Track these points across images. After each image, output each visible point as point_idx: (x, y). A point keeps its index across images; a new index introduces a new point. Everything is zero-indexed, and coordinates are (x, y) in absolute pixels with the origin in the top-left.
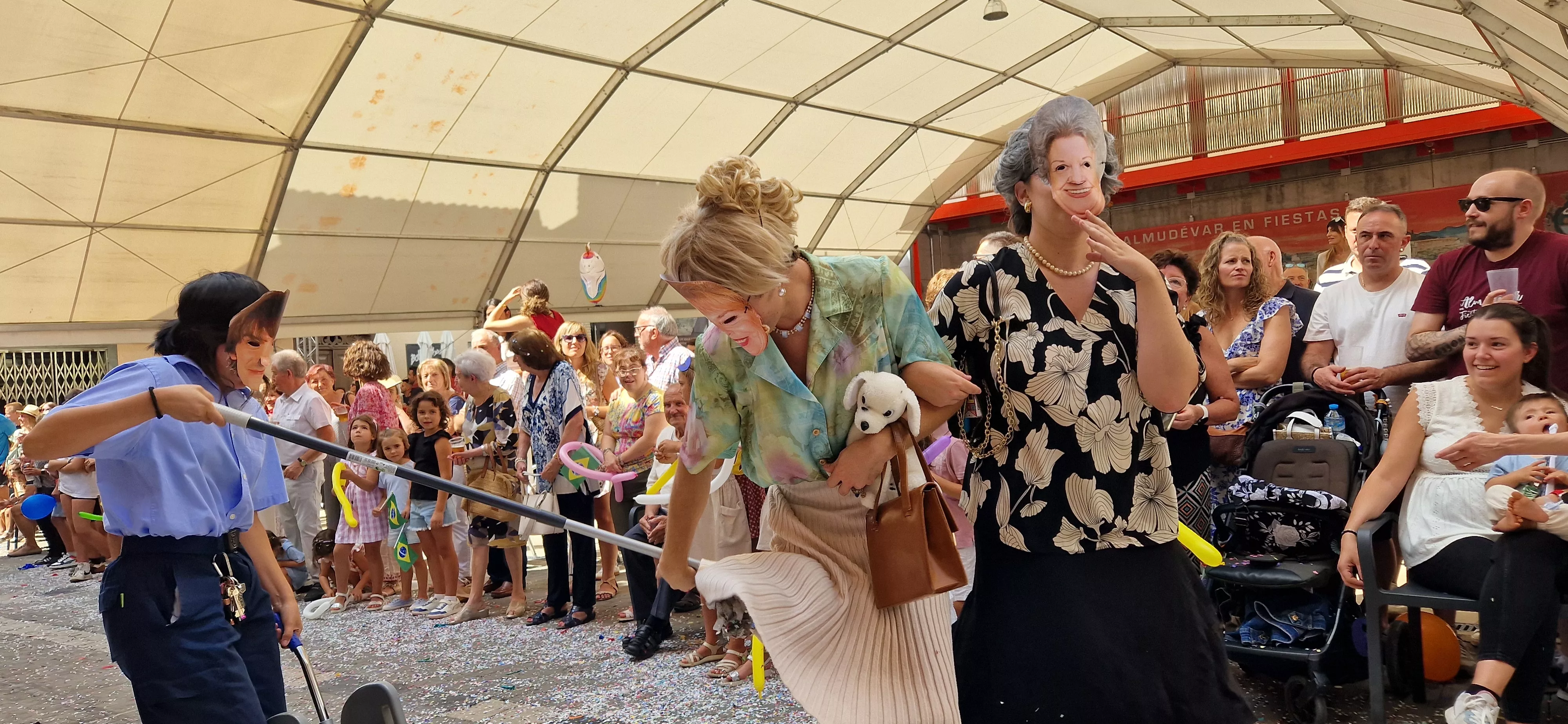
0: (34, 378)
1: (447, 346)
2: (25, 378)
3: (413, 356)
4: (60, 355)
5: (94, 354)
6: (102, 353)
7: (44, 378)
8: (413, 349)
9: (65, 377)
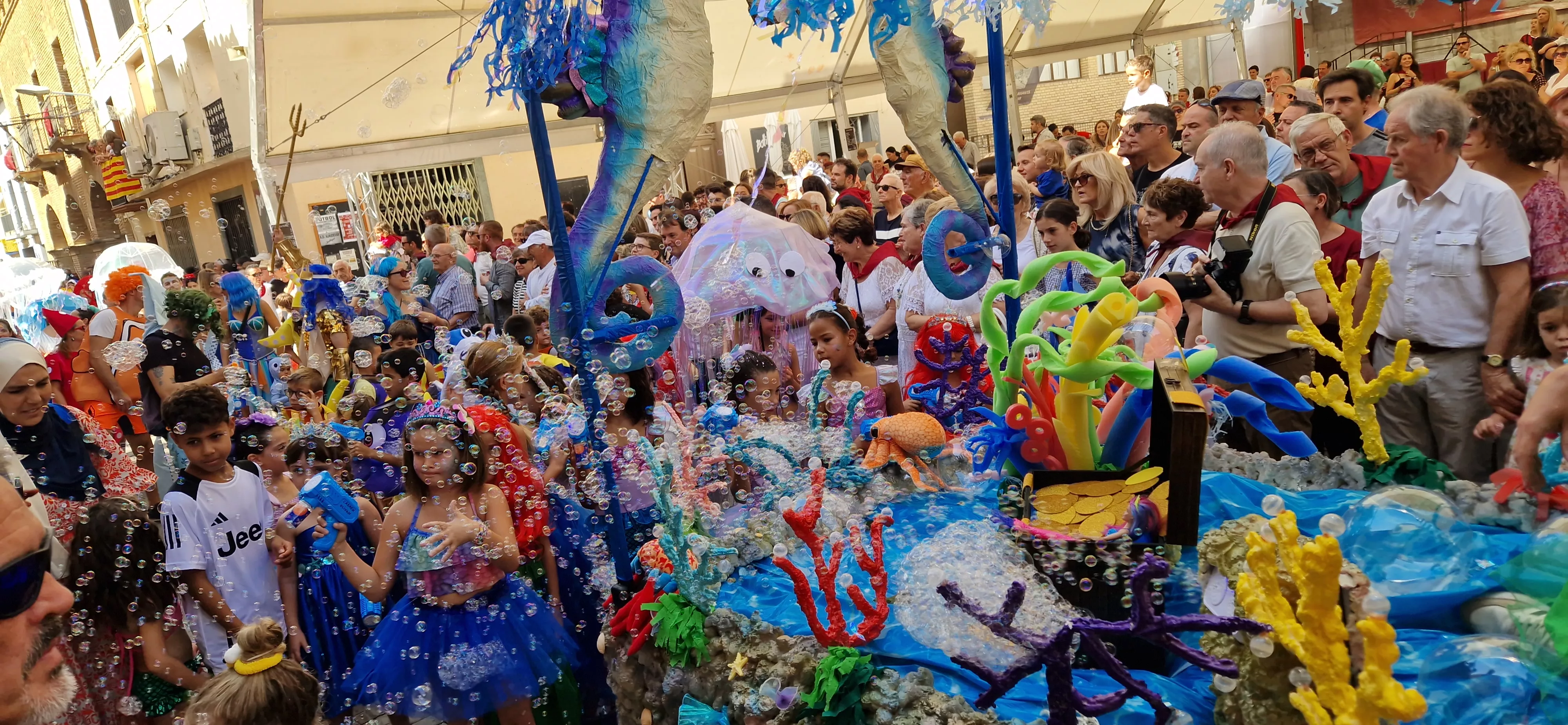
0: (413, 201)
1: (795, 127)
2: (404, 202)
3: (758, 141)
4: (431, 172)
5: (463, 167)
6: (470, 166)
7: (421, 199)
8: (758, 133)
9: (441, 197)
